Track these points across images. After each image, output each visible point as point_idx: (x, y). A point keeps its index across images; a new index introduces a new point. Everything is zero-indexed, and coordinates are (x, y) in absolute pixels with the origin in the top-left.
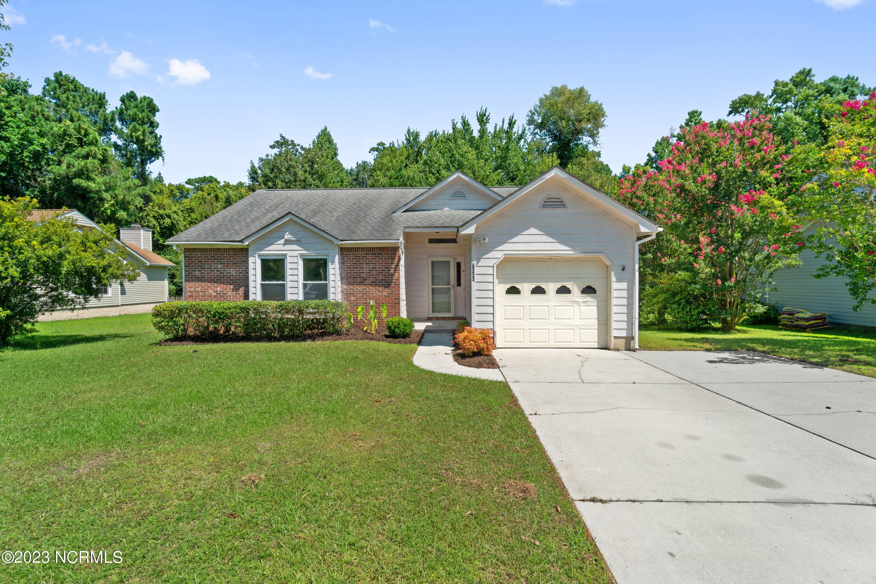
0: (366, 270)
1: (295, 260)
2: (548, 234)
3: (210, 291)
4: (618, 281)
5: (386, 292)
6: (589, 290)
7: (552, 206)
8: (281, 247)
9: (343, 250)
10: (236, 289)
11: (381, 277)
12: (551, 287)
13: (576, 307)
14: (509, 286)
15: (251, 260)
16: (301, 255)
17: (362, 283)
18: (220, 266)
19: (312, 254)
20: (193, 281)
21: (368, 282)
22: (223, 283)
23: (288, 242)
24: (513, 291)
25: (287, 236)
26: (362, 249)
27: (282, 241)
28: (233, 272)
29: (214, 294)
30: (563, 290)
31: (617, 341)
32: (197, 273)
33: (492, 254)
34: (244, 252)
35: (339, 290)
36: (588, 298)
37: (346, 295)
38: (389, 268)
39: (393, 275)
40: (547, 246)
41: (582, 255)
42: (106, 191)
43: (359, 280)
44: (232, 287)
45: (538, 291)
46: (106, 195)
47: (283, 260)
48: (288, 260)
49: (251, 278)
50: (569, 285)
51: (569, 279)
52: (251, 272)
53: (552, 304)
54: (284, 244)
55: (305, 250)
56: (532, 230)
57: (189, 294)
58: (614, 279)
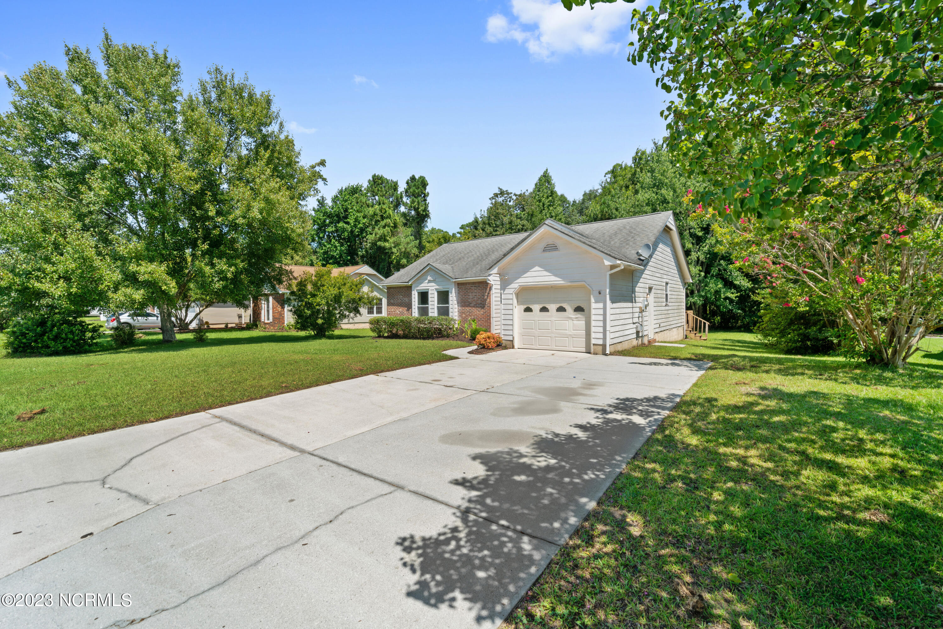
0: (471, 297)
1: (433, 292)
2: (546, 270)
3: (397, 311)
4: (596, 302)
5: (482, 312)
6: (579, 309)
7: (549, 251)
9: (460, 285)
10: (407, 309)
11: (479, 302)
12: (553, 307)
13: (571, 321)
14: (525, 307)
15: (413, 292)
16: (436, 289)
17: (468, 306)
18: (400, 297)
19: (441, 288)
20: (390, 305)
21: (472, 305)
22: (402, 306)
23: (430, 281)
24: (528, 310)
25: (429, 278)
26: (469, 283)
27: (427, 281)
28: (405, 300)
29: (399, 313)
30: (561, 309)
31: (596, 347)
32: (392, 301)
33: (513, 286)
34: (409, 289)
35: (456, 310)
36: (579, 315)
37: (461, 313)
38: (484, 296)
39: (486, 300)
40: (546, 279)
41: (569, 284)
42: (395, 247)
43: (467, 303)
44: (405, 308)
45: (544, 309)
46: (394, 250)
47: (428, 292)
48: (430, 292)
49: (413, 303)
50: (565, 305)
51: (564, 301)
52: (413, 300)
53: (553, 319)
54: (428, 283)
55: (438, 286)
56: (537, 268)
57: (389, 313)
58: (593, 300)
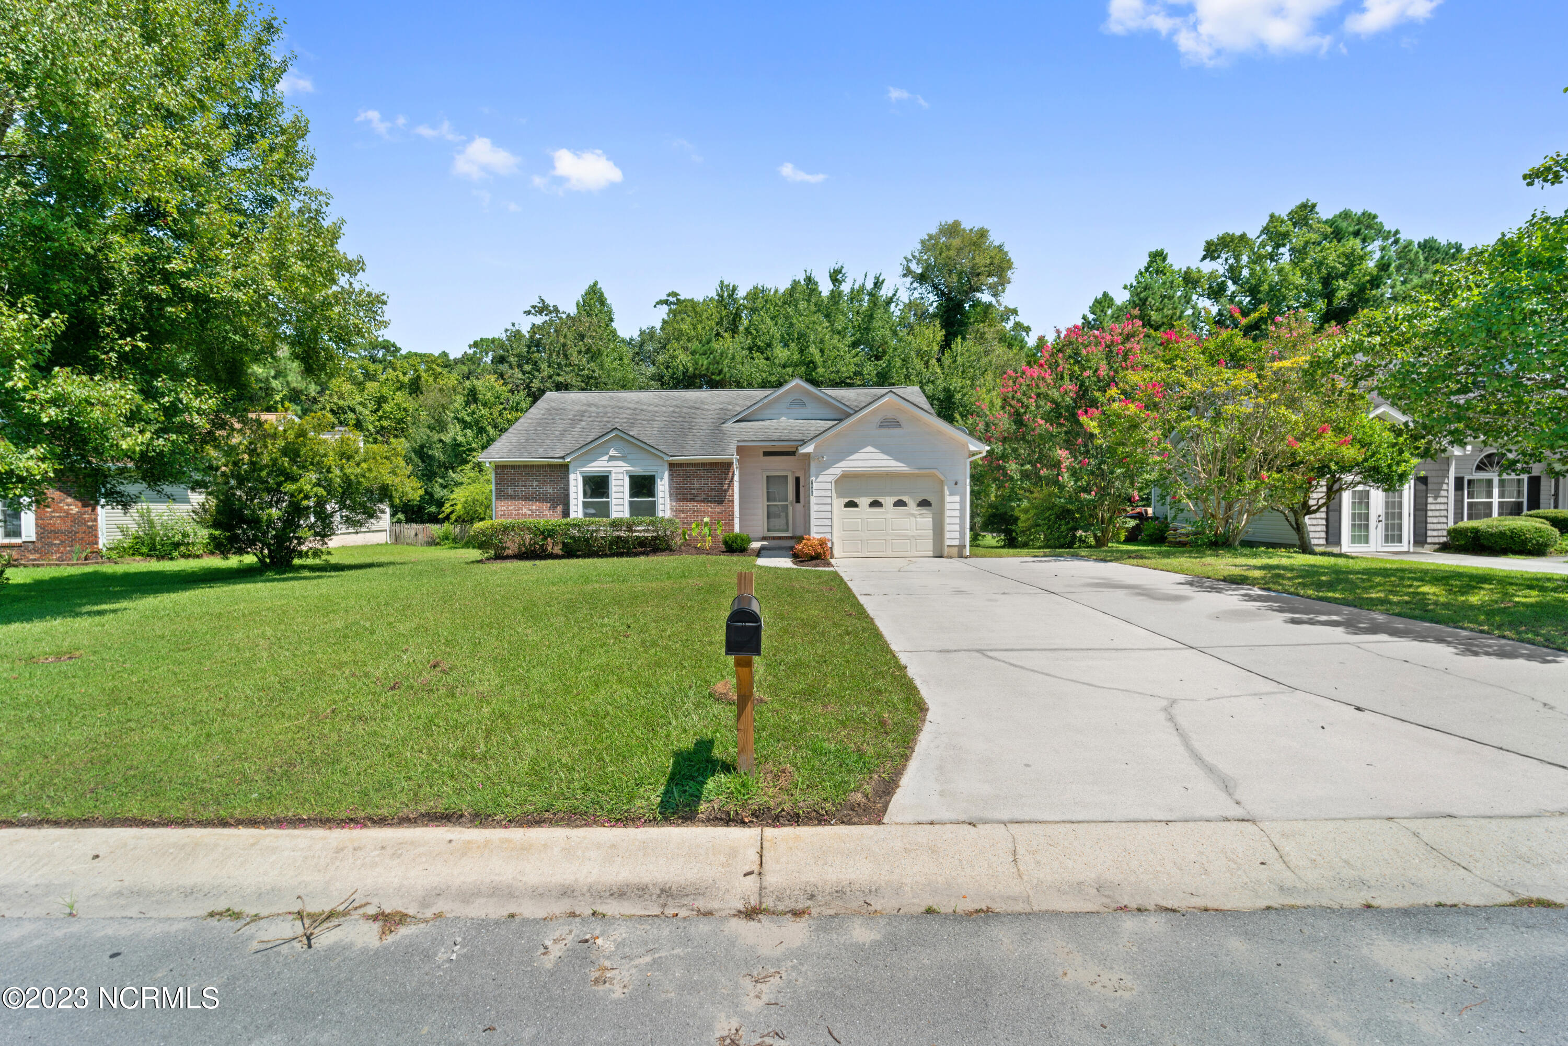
0: (698, 486)
1: (620, 476)
2: (883, 452)
3: (525, 510)
4: (951, 495)
5: (719, 508)
6: (924, 503)
7: (888, 424)
8: (605, 464)
9: (672, 466)
10: (553, 507)
11: (713, 493)
12: (888, 501)
13: (913, 519)
14: (847, 500)
15: (572, 477)
16: (627, 472)
17: (693, 498)
18: (535, 483)
19: (639, 471)
20: (505, 499)
21: (699, 499)
22: (539, 501)
23: (612, 458)
24: (851, 504)
25: (612, 452)
26: (693, 465)
27: (606, 457)
28: (550, 489)
29: (529, 513)
30: (900, 503)
31: (950, 549)
32: (510, 491)
33: (831, 471)
34: (564, 469)
35: (668, 507)
36: (924, 511)
37: (677, 512)
38: (722, 484)
39: (726, 491)
40: (884, 463)
41: (917, 471)
43: (689, 497)
44: (549, 505)
45: (875, 504)
47: (608, 477)
48: (613, 476)
49: (572, 496)
50: (905, 499)
51: (905, 494)
52: (572, 489)
53: (889, 516)
54: (609, 461)
55: (632, 466)
56: (870, 449)
57: (500, 513)
58: (947, 492)
